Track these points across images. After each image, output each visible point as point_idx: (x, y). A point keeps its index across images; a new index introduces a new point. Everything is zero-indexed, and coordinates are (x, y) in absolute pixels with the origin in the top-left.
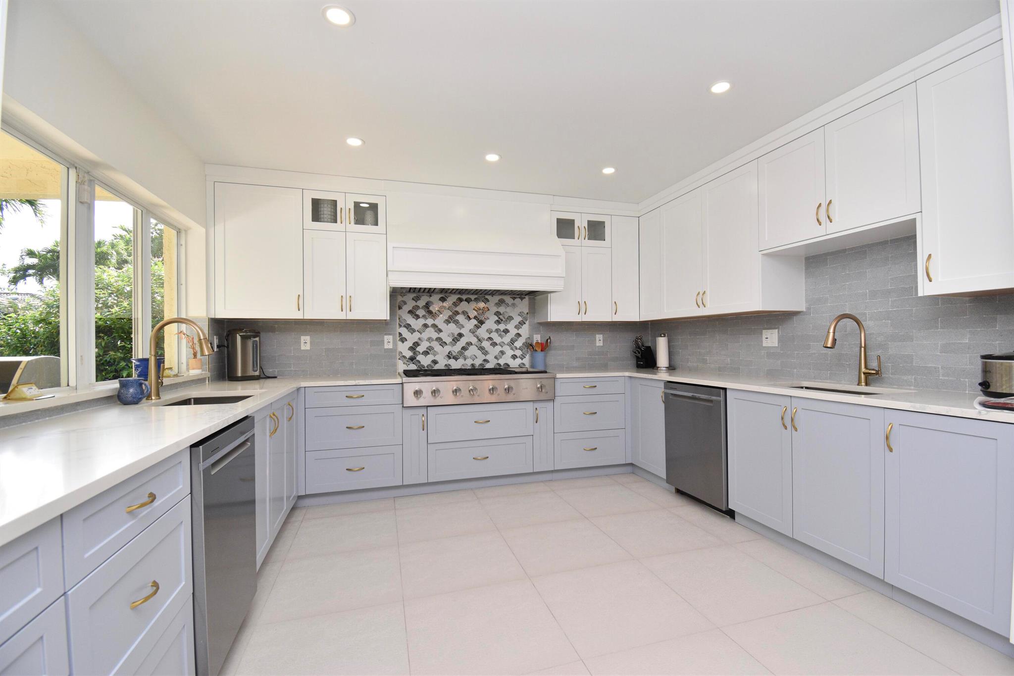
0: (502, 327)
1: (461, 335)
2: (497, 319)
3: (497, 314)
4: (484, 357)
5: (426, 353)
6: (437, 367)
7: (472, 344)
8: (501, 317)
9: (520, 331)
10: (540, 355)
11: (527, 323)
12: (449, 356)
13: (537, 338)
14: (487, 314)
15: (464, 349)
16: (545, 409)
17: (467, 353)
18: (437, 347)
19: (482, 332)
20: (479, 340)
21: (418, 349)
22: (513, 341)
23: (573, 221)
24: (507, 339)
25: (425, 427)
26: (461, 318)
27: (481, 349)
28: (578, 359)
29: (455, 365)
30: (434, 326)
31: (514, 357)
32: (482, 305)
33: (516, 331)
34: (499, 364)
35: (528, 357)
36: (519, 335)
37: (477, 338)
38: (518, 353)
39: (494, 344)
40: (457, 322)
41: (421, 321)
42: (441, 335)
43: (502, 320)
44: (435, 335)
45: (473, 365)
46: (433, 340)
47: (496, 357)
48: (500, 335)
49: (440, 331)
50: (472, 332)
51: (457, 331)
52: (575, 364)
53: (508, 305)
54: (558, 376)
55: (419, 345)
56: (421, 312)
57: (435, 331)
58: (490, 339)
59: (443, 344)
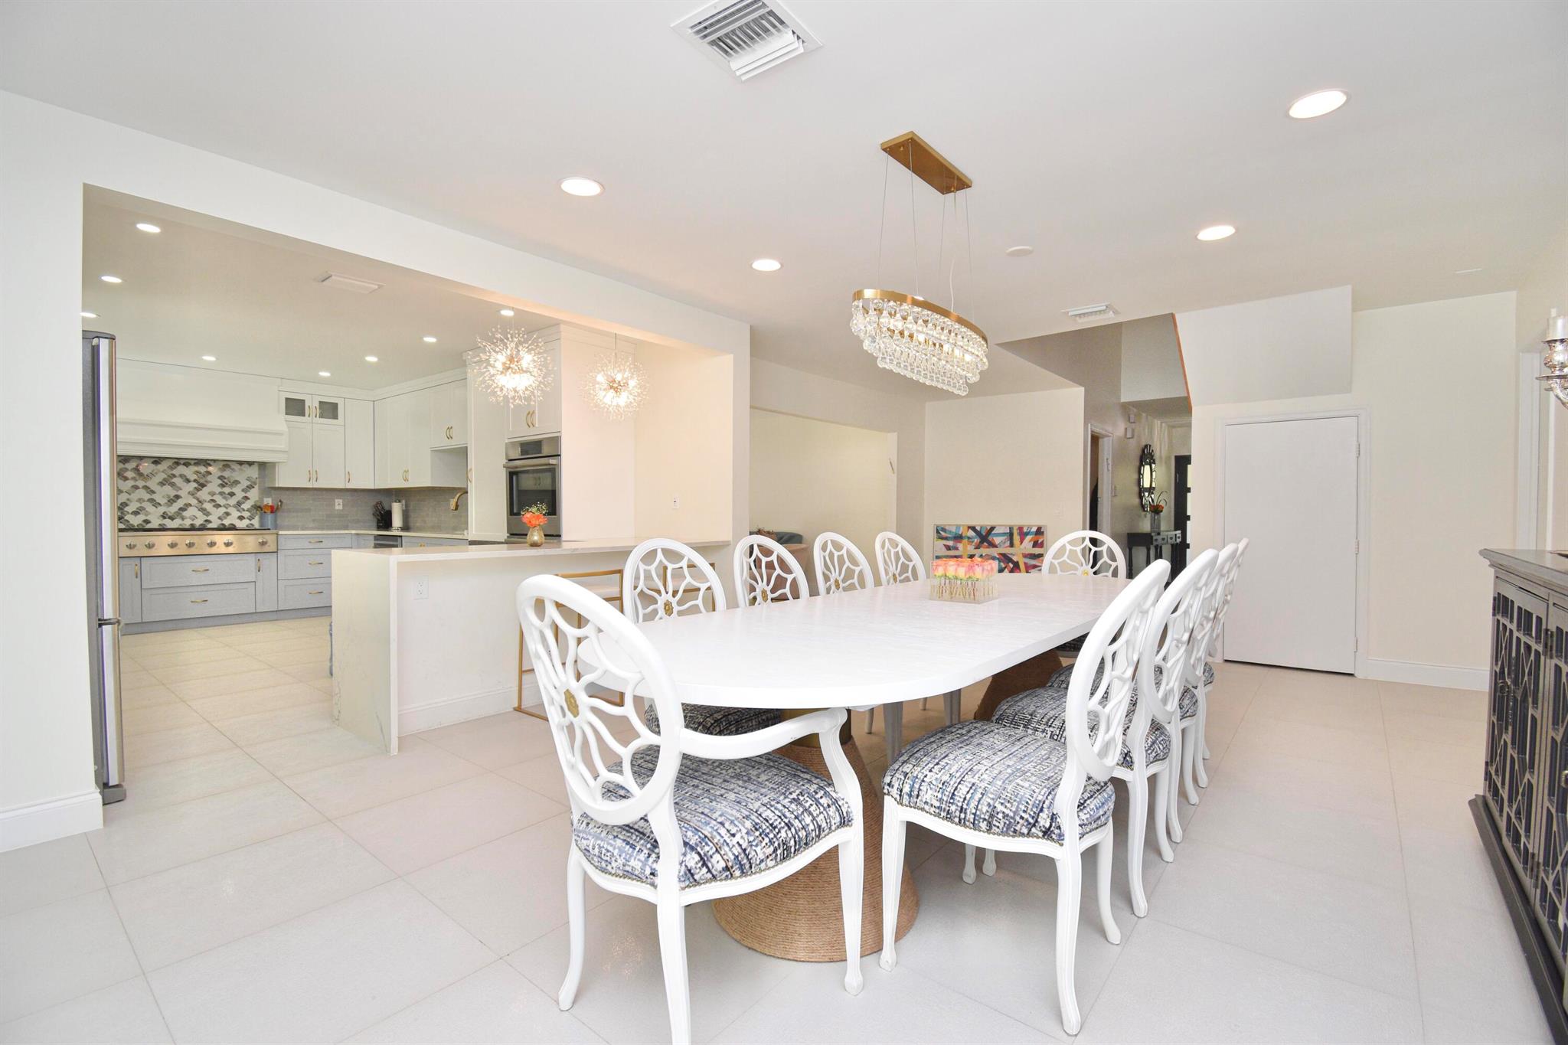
0: (227, 490)
1: (177, 497)
2: (221, 482)
3: (221, 478)
4: (206, 518)
5: (136, 513)
6: (148, 526)
7: (191, 505)
8: (225, 481)
9: (248, 495)
10: (269, 517)
11: (256, 487)
12: (164, 516)
13: (268, 501)
14: (209, 478)
15: (182, 509)
16: (269, 561)
17: (185, 514)
18: (149, 507)
19: (203, 494)
20: (200, 502)
21: (126, 509)
22: (239, 504)
23: (303, 401)
24: (233, 501)
25: (139, 575)
26: (177, 481)
27: (203, 510)
28: (314, 521)
29: (169, 524)
30: (146, 488)
31: (241, 518)
32: (202, 469)
33: (244, 494)
34: (223, 524)
35: (257, 518)
36: (247, 498)
37: (198, 499)
38: (246, 514)
39: (218, 506)
40: (173, 485)
41: (130, 483)
42: (154, 496)
43: (227, 484)
44: (147, 496)
45: (192, 525)
46: (144, 501)
47: (219, 518)
48: (225, 498)
49: (153, 492)
50: (191, 494)
51: (172, 493)
52: (311, 525)
53: (233, 470)
54: (281, 533)
55: (127, 505)
56: (130, 474)
57: (148, 492)
58: (213, 501)
59: (156, 504)
